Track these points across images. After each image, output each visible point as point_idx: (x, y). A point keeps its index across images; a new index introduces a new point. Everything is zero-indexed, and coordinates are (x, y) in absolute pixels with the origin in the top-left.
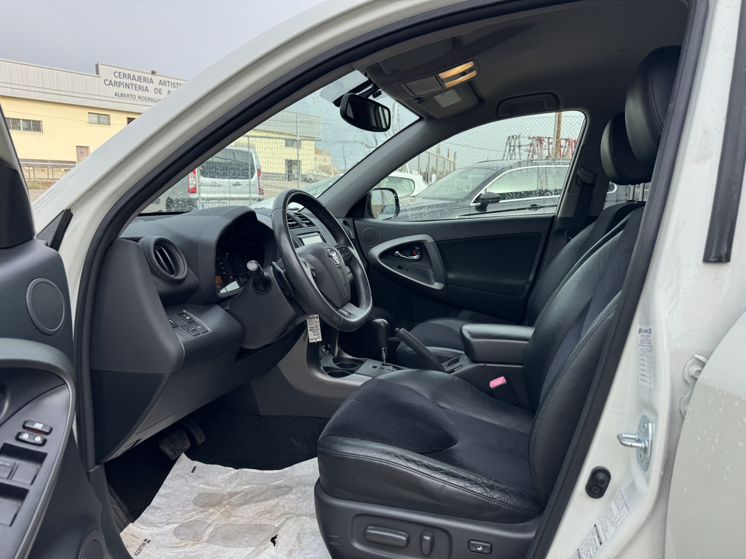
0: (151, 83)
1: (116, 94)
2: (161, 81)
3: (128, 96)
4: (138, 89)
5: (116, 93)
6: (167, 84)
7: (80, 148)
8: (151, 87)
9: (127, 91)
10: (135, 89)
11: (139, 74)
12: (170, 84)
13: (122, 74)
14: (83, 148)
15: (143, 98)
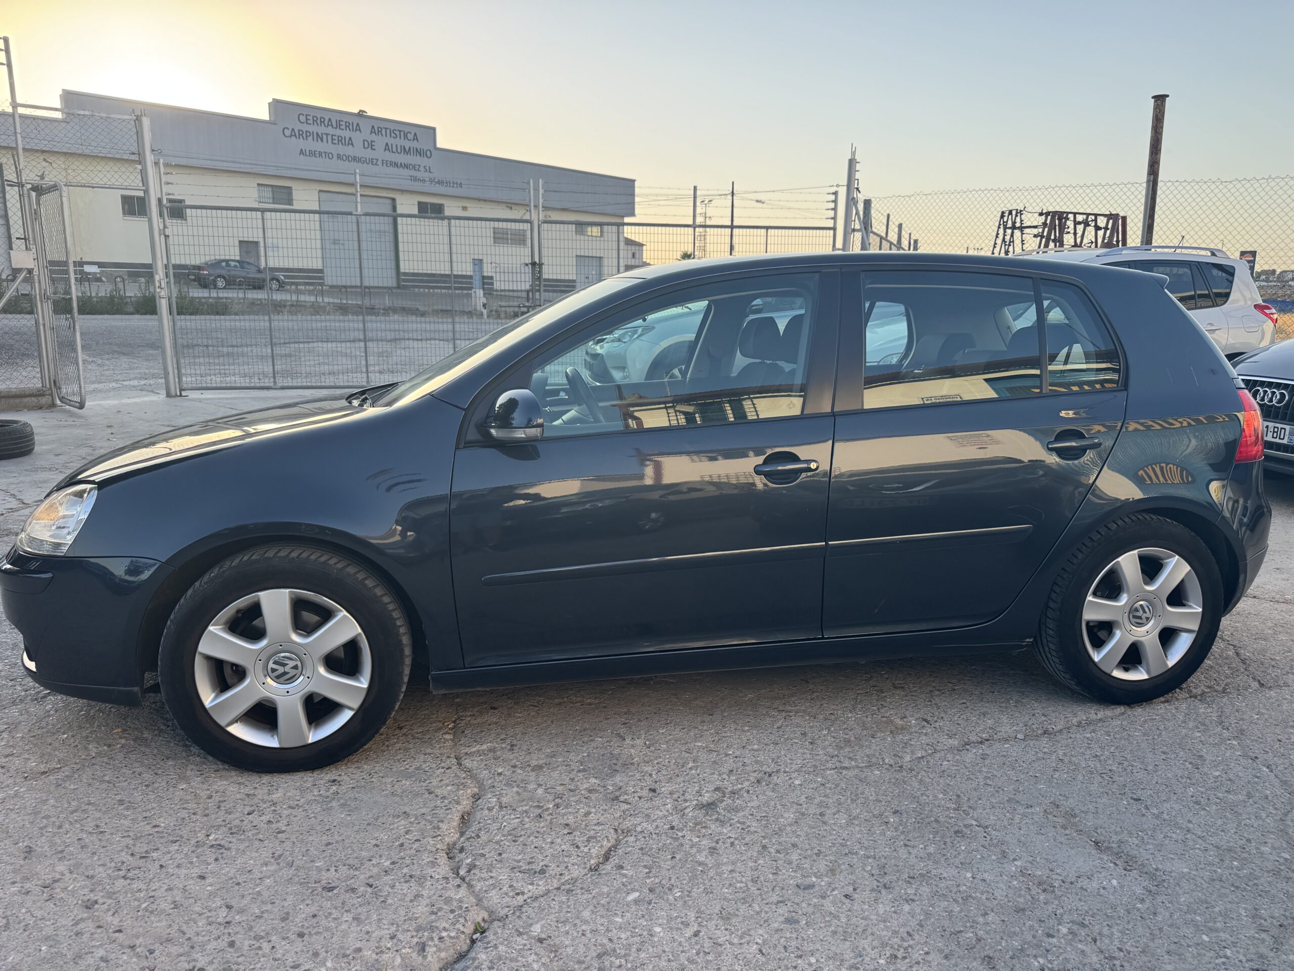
0: (358, 132)
2: (373, 127)
3: (320, 154)
4: (336, 142)
5: (301, 150)
6: (383, 132)
7: (244, 244)
8: (357, 137)
9: (319, 146)
10: (333, 143)
11: (338, 117)
12: (388, 131)
13: (311, 118)
14: (249, 244)
15: (344, 158)
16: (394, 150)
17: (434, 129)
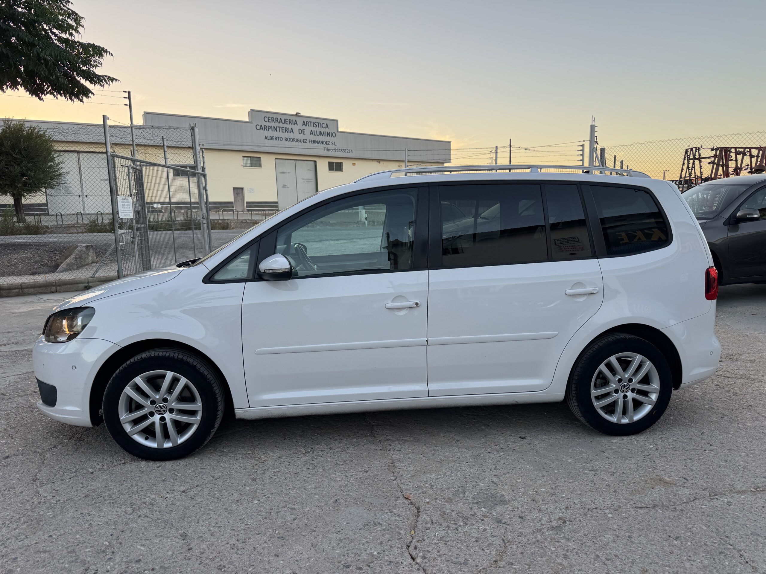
0: (296, 125)
1: (266, 138)
2: (304, 122)
3: (276, 139)
4: (284, 131)
5: (266, 136)
6: (310, 123)
7: (236, 190)
8: (295, 128)
9: (275, 134)
10: (282, 132)
11: (285, 117)
12: (312, 123)
13: (270, 118)
14: (239, 189)
15: (289, 140)
16: (315, 134)
17: (337, 121)
